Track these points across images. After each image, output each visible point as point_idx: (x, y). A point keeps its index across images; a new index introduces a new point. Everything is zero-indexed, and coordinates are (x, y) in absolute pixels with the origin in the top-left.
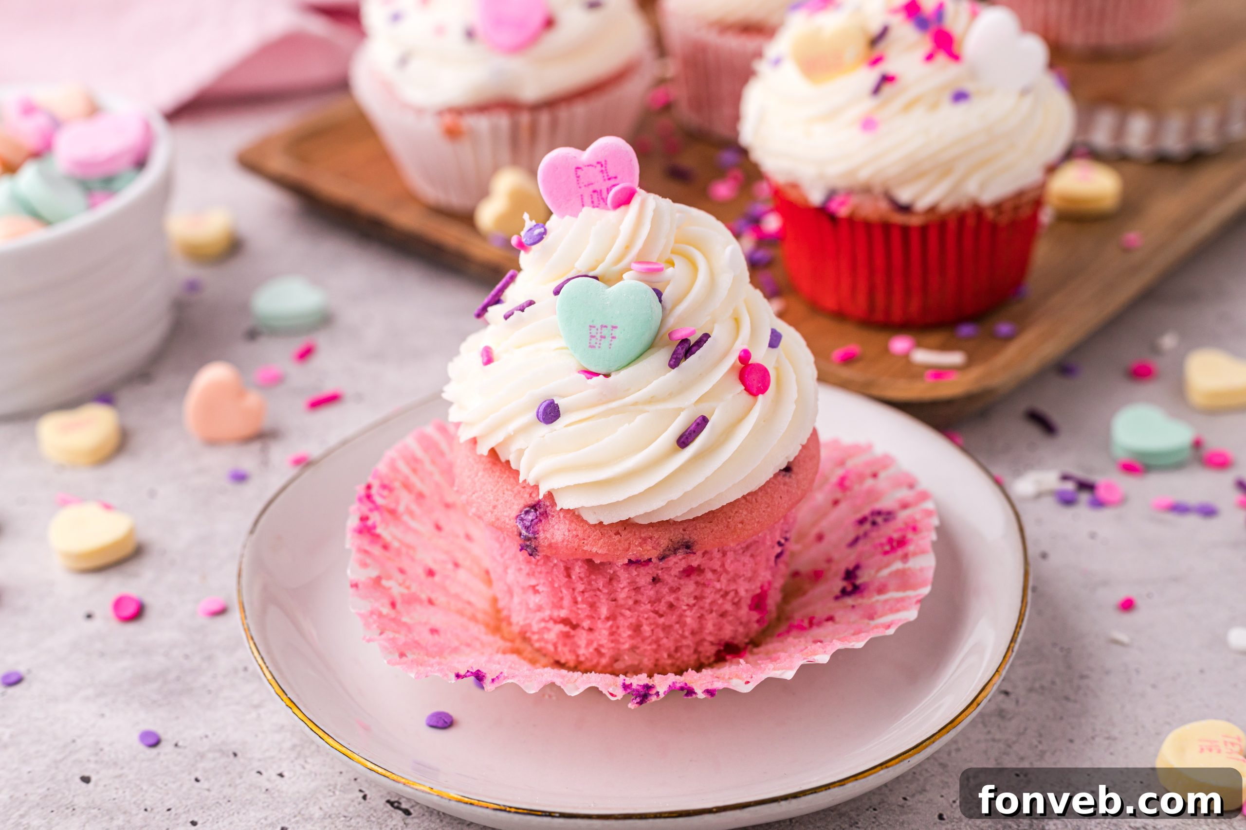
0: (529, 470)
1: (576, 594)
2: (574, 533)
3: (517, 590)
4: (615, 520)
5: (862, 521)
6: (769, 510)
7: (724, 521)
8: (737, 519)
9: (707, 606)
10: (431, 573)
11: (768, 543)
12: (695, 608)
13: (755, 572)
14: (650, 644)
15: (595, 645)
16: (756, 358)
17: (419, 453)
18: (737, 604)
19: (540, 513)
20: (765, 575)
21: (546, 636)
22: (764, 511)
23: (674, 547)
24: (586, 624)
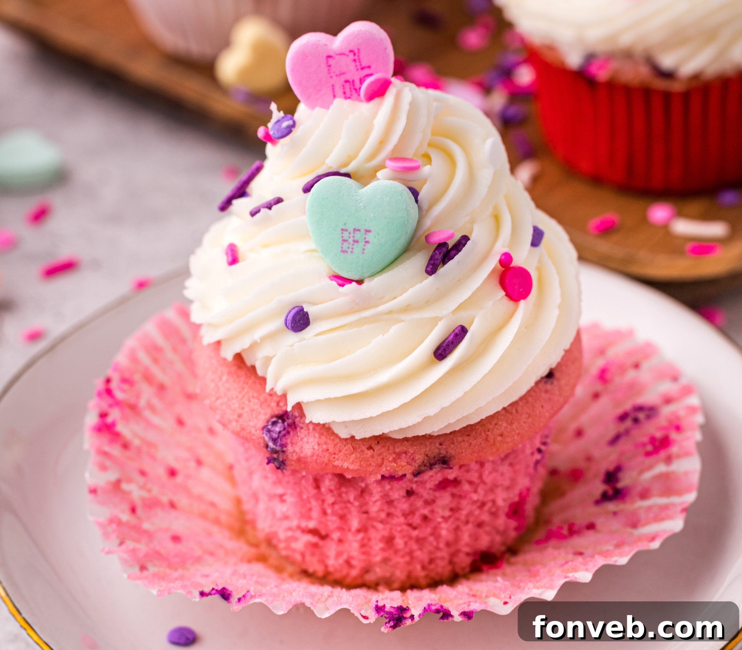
0: (277, 379)
1: (326, 505)
2: (324, 446)
3: (263, 498)
4: (368, 435)
5: (623, 417)
6: (530, 420)
7: (483, 434)
8: (497, 432)
9: (463, 518)
10: (173, 473)
11: (528, 451)
12: (451, 520)
13: (513, 481)
14: (403, 556)
15: (345, 556)
16: (518, 261)
17: (160, 341)
18: (494, 514)
19: (288, 425)
20: (523, 482)
21: (294, 545)
22: (525, 422)
23: (430, 463)
24: (336, 535)
